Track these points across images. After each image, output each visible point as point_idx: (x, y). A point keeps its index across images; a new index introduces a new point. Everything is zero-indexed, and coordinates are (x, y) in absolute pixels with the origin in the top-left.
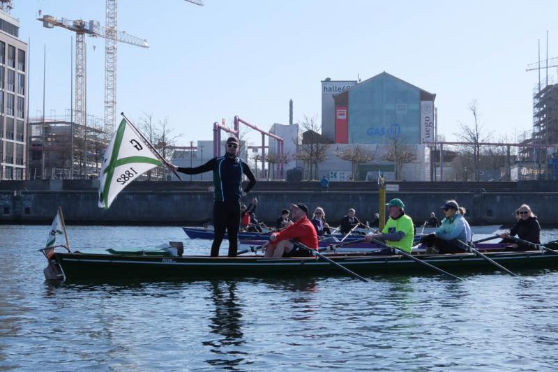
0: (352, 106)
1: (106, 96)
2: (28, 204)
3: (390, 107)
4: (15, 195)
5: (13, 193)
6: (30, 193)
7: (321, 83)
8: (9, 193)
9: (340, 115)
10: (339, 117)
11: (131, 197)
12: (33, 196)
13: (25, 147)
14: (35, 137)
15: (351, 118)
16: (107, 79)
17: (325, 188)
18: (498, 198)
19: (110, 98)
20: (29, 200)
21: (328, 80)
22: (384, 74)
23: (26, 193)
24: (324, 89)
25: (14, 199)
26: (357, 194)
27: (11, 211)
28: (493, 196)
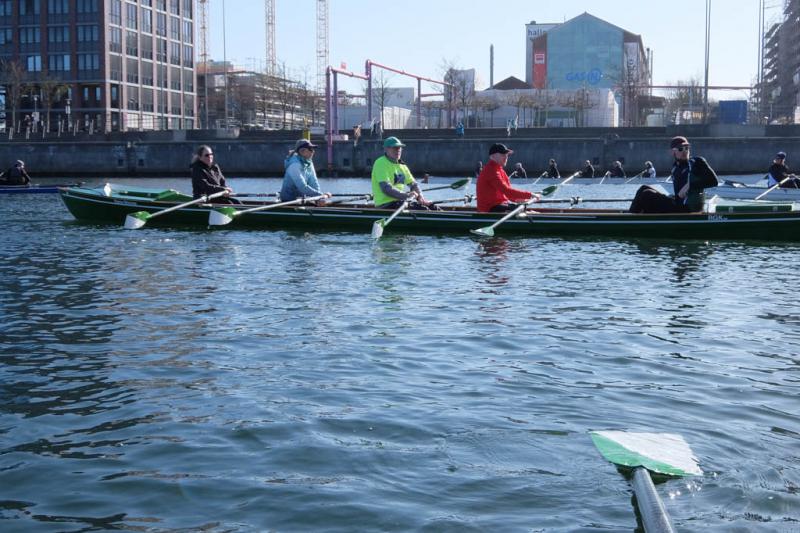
0: (551, 49)
1: (318, 45)
2: (142, 156)
3: (591, 49)
4: (129, 146)
5: (126, 145)
6: (144, 144)
7: (525, 27)
8: (122, 145)
9: (538, 59)
10: (537, 62)
11: (244, 147)
12: (146, 147)
13: (195, 98)
14: (218, 87)
15: (550, 62)
16: (318, 28)
17: (460, 135)
18: (631, 144)
19: (323, 48)
20: (142, 151)
21: (533, 23)
22: (586, 14)
23: (140, 145)
24: (529, 32)
25: (129, 151)
26: (478, 142)
27: (124, 162)
28: (627, 143)
